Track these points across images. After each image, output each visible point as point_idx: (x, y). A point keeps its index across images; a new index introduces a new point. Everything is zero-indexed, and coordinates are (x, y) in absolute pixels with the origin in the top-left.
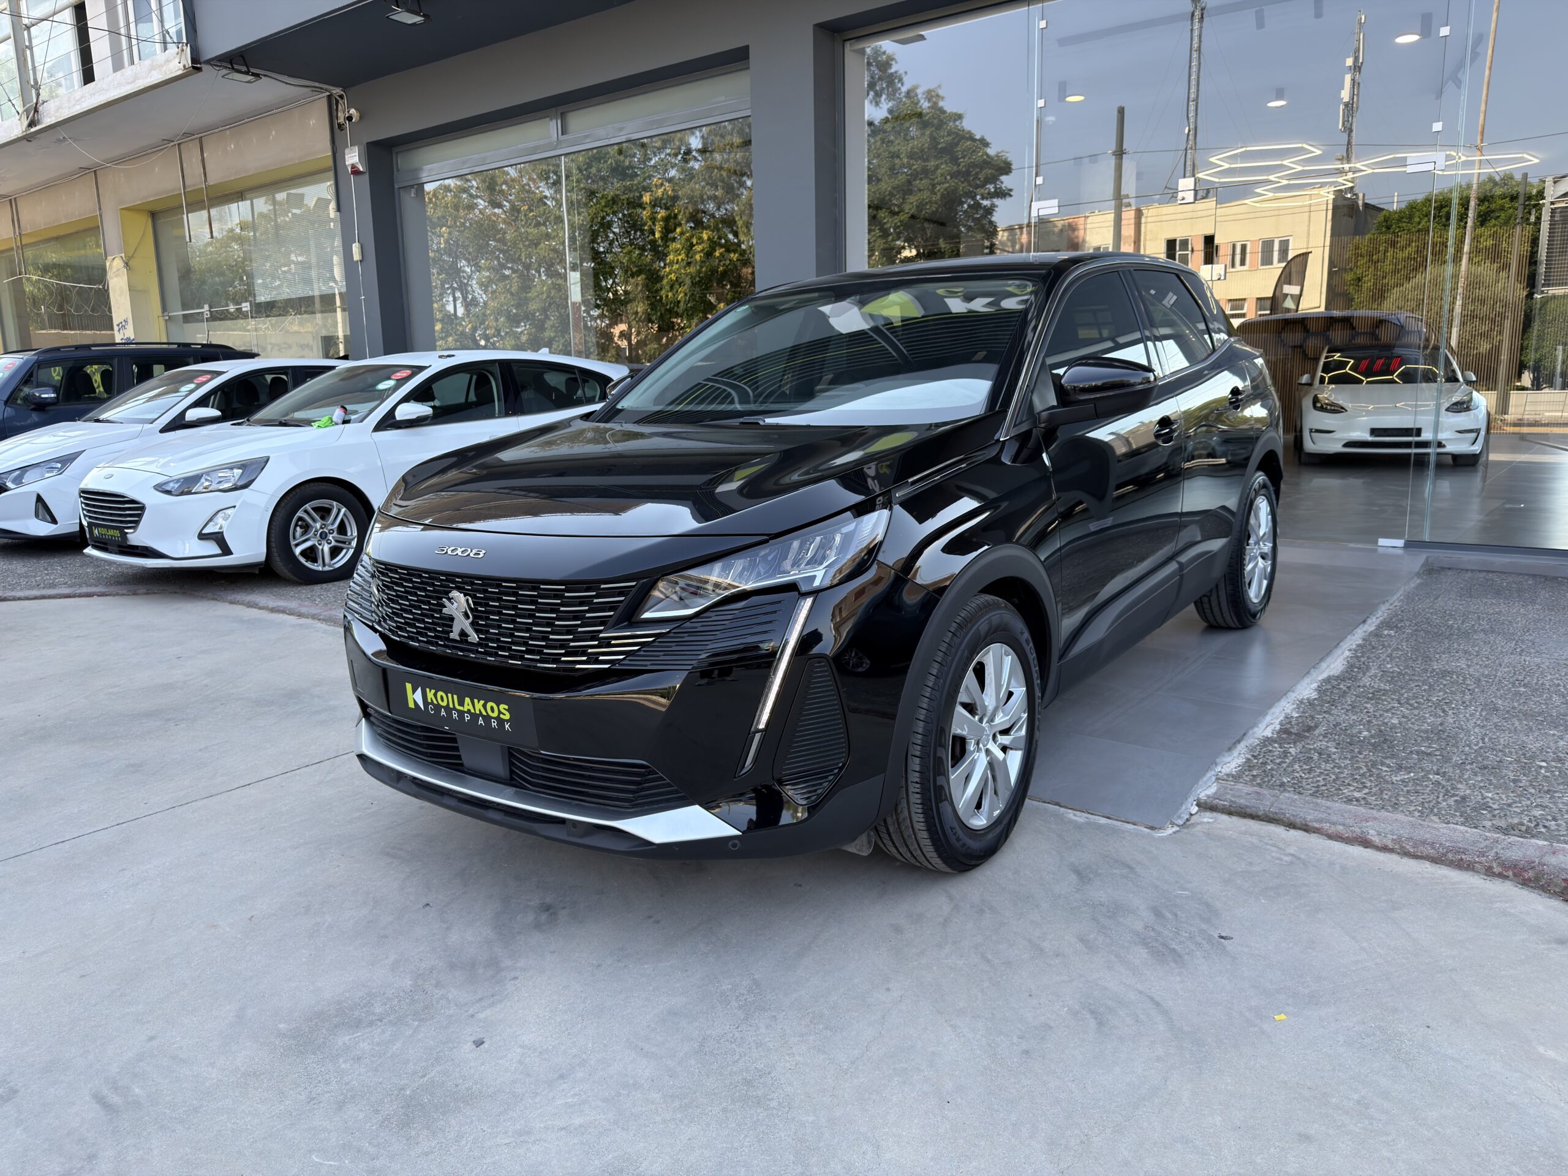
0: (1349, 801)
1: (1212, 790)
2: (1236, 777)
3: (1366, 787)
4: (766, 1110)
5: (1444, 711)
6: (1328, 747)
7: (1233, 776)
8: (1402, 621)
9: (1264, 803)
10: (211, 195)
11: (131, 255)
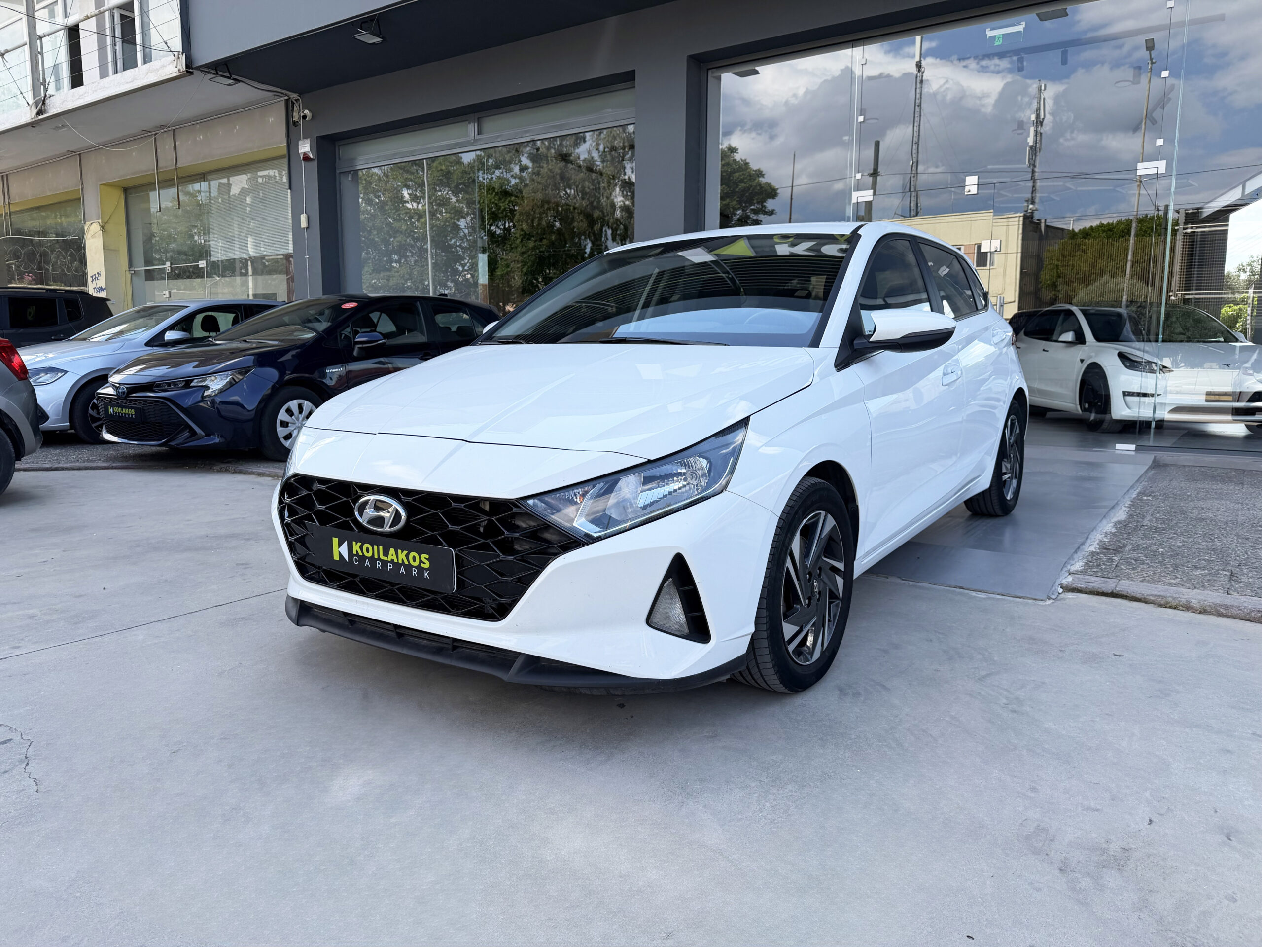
0: (1171, 584)
1: (1070, 579)
2: (1083, 572)
3: (1177, 577)
4: (851, 739)
5: (1211, 539)
6: (1139, 557)
7: (1080, 572)
8: (1153, 492)
9: (1110, 585)
10: (180, 175)
11: (106, 221)
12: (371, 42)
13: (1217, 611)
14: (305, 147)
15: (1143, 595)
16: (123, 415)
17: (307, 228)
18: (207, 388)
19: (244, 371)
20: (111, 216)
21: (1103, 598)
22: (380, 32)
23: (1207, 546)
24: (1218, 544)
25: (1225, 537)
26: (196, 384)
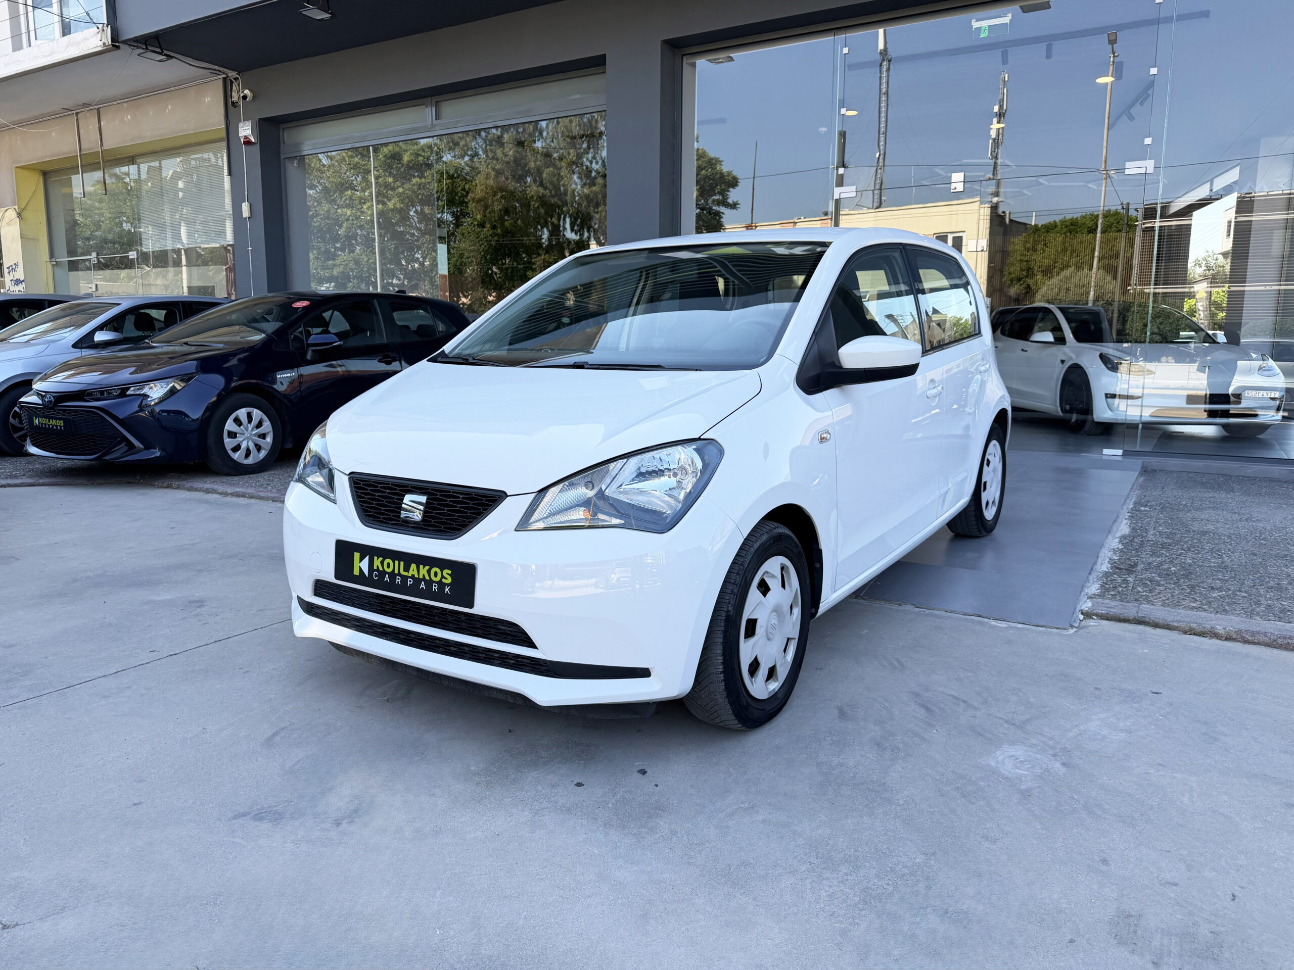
0: (1192, 608)
1: (1089, 603)
2: (1101, 596)
3: (1197, 600)
5: (1219, 555)
6: (1153, 577)
7: (1098, 595)
8: (1148, 502)
9: (1131, 610)
10: (105, 159)
11: (23, 207)
12: (318, 18)
13: (1243, 637)
14: (245, 130)
15: (1166, 620)
16: (51, 426)
17: (249, 218)
18: (146, 396)
19: (186, 378)
20: (28, 202)
21: (1126, 625)
22: (329, 8)
23: (1217, 563)
24: (1226, 559)
25: (1232, 552)
26: (132, 393)
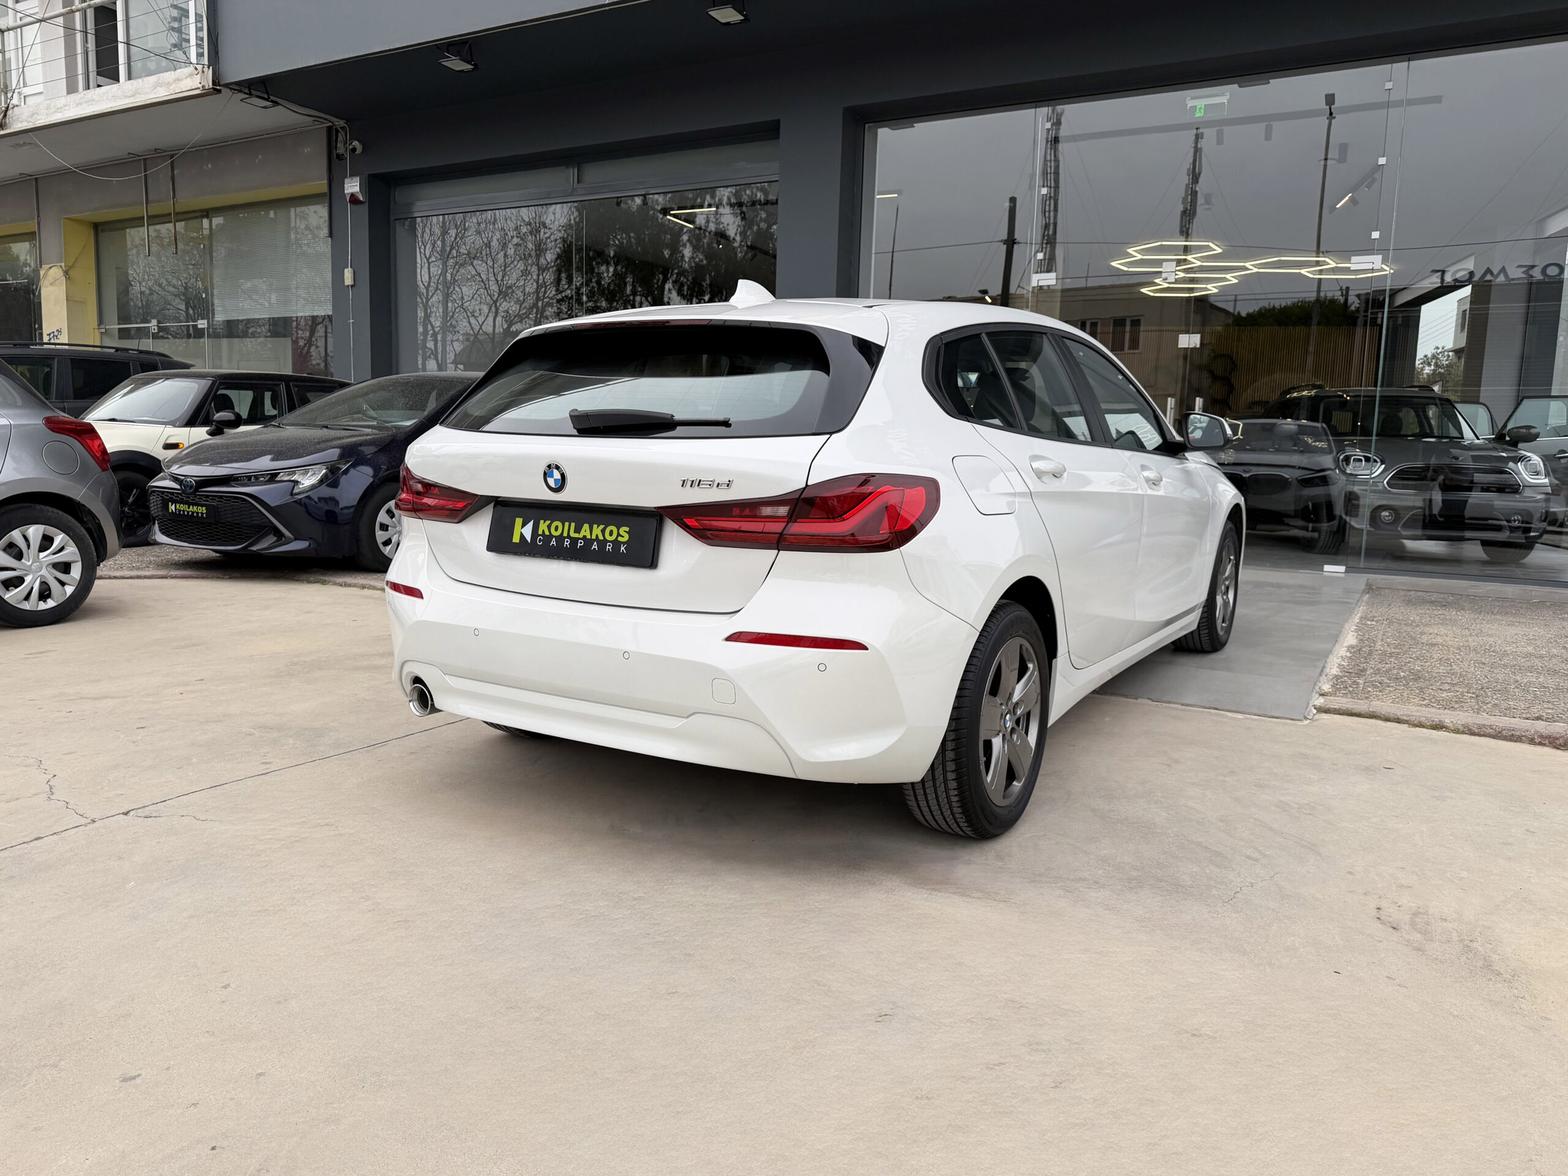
0: (1421, 705)
1: (1321, 700)
2: (1333, 694)
3: (1425, 699)
6: (1383, 680)
7: (1330, 693)
8: (1374, 617)
9: (1362, 706)
10: (178, 210)
11: (70, 265)
12: (457, 69)
13: (1470, 730)
14: (352, 186)
15: (1396, 715)
16: (190, 513)
17: (352, 286)
18: (296, 482)
20: (77, 258)
21: (1358, 719)
22: (472, 59)
23: (1443, 669)
24: (1454, 667)
25: (1461, 661)
26: (282, 478)
